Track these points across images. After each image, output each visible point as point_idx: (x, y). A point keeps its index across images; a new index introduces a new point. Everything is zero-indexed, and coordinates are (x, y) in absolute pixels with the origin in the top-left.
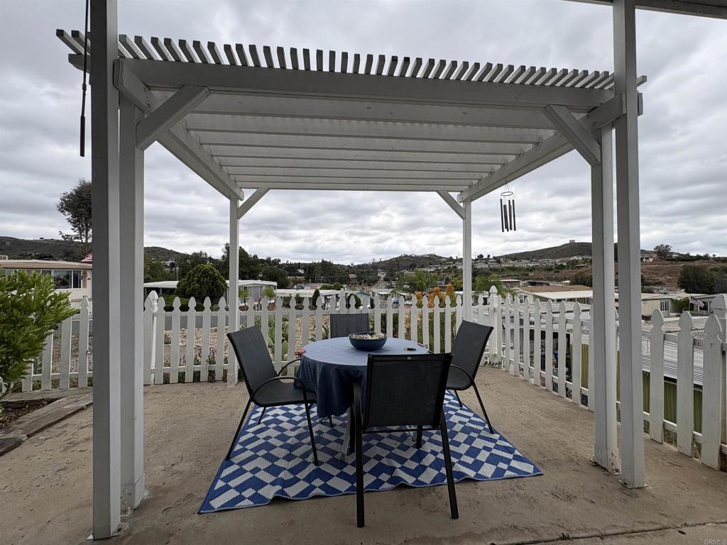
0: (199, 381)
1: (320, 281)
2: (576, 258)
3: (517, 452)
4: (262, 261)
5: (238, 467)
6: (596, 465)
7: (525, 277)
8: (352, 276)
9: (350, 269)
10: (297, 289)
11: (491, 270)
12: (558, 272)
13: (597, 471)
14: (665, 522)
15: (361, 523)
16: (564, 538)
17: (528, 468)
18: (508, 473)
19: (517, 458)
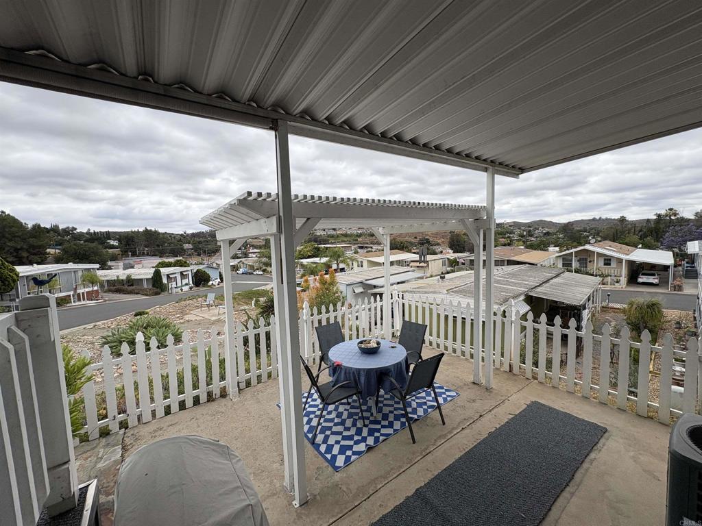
0: (199, 404)
1: (144, 253)
3: (445, 388)
4: (47, 231)
5: (325, 445)
6: (474, 383)
7: (355, 242)
8: (186, 246)
9: (184, 238)
10: (125, 268)
11: (328, 236)
13: (476, 386)
14: (503, 398)
15: (414, 442)
16: (481, 416)
17: (453, 394)
18: (449, 399)
19: (447, 390)
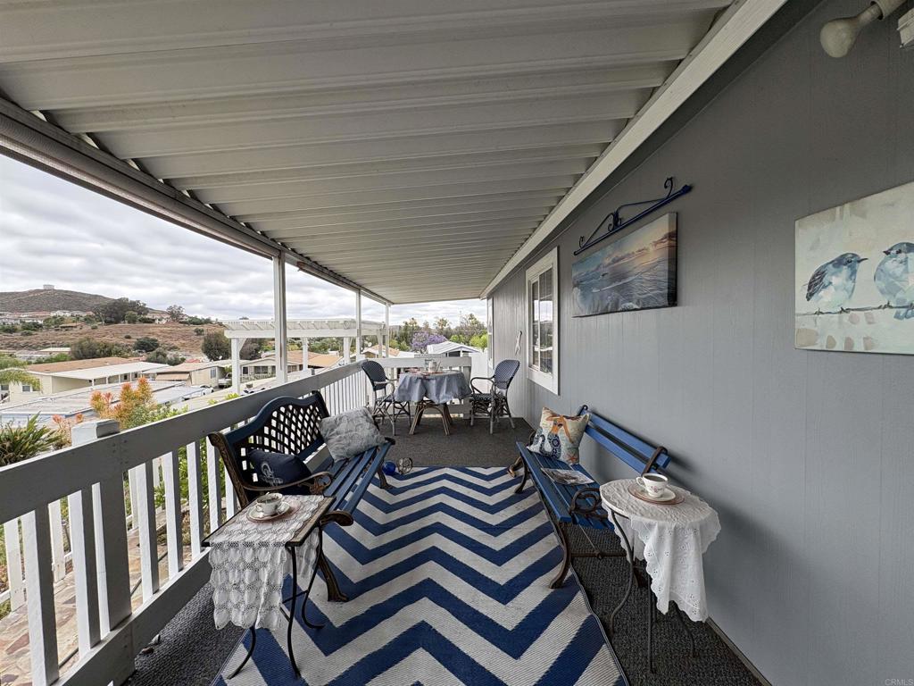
2: (60, 313)
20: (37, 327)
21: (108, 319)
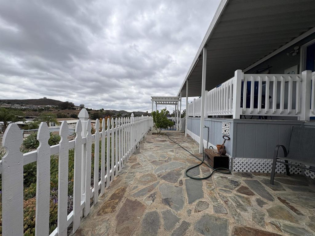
2: (49, 106)
12: (40, 112)
20: (42, 110)
21: (62, 108)
